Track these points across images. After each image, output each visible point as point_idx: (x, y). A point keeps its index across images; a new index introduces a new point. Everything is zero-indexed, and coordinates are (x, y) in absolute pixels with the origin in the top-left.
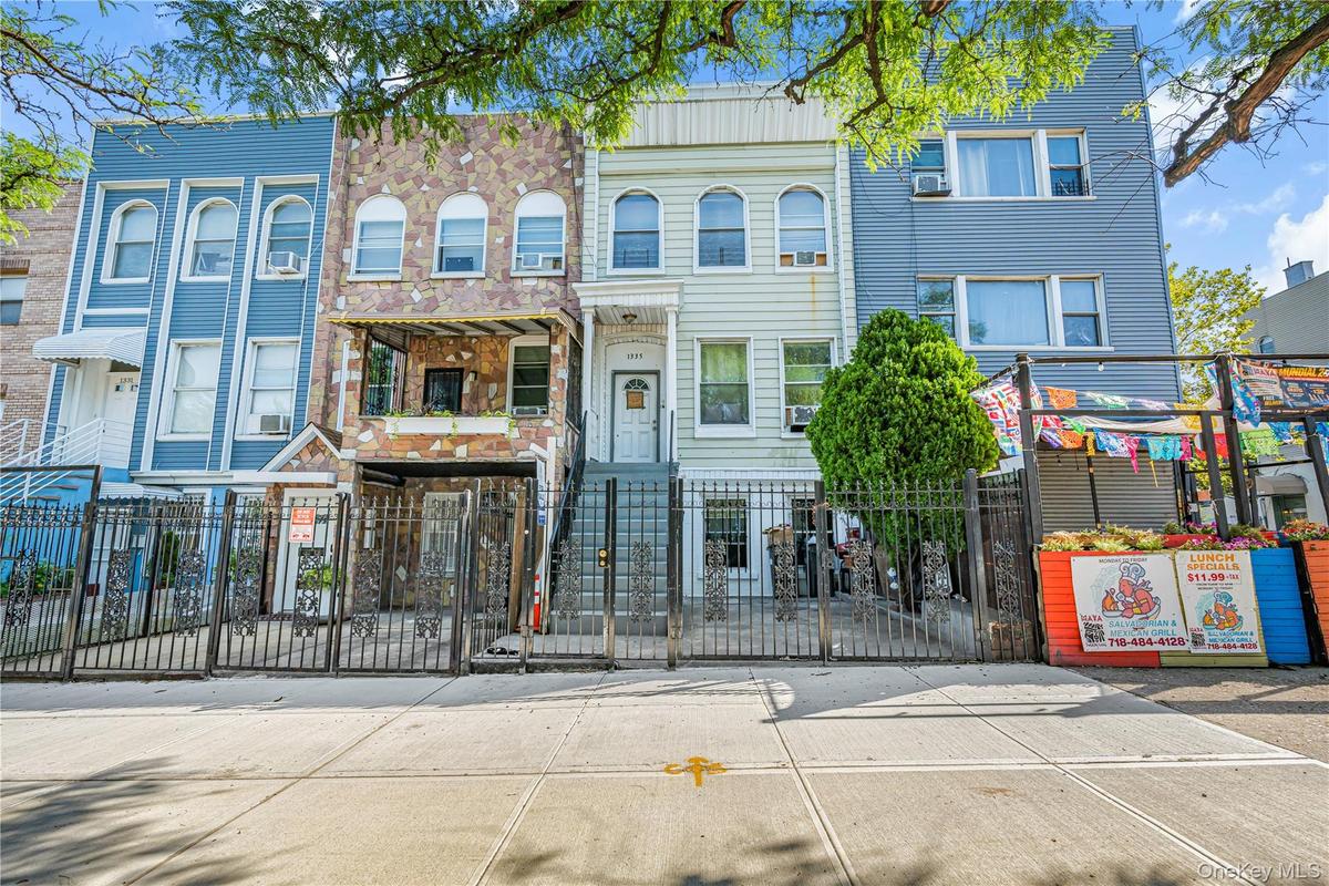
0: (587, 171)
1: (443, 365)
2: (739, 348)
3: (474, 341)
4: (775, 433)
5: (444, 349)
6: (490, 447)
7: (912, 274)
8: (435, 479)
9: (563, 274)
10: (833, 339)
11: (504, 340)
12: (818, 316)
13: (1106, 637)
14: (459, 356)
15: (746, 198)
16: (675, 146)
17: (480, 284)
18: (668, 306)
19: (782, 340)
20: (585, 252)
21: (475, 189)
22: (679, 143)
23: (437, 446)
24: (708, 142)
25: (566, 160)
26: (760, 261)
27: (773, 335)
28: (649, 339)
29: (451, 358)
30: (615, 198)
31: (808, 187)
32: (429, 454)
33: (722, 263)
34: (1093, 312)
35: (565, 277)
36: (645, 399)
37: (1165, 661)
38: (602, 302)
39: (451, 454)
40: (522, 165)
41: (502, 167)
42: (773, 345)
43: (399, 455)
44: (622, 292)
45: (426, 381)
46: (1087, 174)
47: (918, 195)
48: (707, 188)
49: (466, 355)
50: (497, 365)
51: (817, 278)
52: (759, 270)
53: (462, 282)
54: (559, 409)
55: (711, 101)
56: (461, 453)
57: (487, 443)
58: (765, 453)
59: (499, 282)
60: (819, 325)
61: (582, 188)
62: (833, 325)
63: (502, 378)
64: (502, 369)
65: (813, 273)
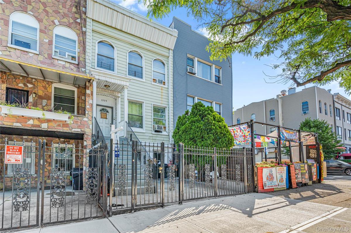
0: (87, 26)
1: (16, 87)
2: (140, 105)
3: (34, 80)
4: (151, 132)
5: (17, 80)
6: (59, 125)
7: (186, 94)
8: (14, 136)
9: (77, 64)
10: (166, 107)
11: (50, 83)
12: (163, 99)
13: (267, 186)
14: (25, 85)
15: (144, 58)
16: (121, 31)
17: (36, 56)
18: (125, 86)
19: (153, 104)
20: (87, 57)
21: (30, 13)
22: (123, 30)
23: (31, 122)
24: (133, 34)
25: (78, 18)
26: (147, 79)
27: (151, 103)
28: (111, 96)
29: (21, 85)
30: (98, 41)
31: (161, 60)
32: (26, 125)
33: (135, 76)
34: (219, 112)
35: (78, 65)
36: (108, 116)
37: (275, 190)
38: (101, 78)
39: (39, 126)
40: (57, 12)
41: (46, 9)
42: (150, 106)
43: (9, 124)
44: (110, 77)
45: (7, 93)
46: (221, 79)
47: (188, 72)
48: (132, 50)
49: (30, 86)
50: (47, 93)
51: (163, 89)
52: (147, 82)
53: (26, 53)
54: (90, 115)
55: (136, 20)
56: (44, 126)
57: (57, 123)
58: (148, 137)
59: (46, 58)
60: (163, 102)
61: (85, 32)
62: (167, 103)
63: (49, 98)
64: (49, 95)
65: (162, 87)
